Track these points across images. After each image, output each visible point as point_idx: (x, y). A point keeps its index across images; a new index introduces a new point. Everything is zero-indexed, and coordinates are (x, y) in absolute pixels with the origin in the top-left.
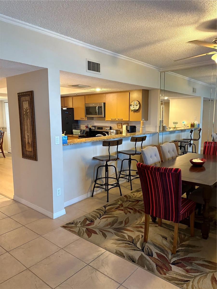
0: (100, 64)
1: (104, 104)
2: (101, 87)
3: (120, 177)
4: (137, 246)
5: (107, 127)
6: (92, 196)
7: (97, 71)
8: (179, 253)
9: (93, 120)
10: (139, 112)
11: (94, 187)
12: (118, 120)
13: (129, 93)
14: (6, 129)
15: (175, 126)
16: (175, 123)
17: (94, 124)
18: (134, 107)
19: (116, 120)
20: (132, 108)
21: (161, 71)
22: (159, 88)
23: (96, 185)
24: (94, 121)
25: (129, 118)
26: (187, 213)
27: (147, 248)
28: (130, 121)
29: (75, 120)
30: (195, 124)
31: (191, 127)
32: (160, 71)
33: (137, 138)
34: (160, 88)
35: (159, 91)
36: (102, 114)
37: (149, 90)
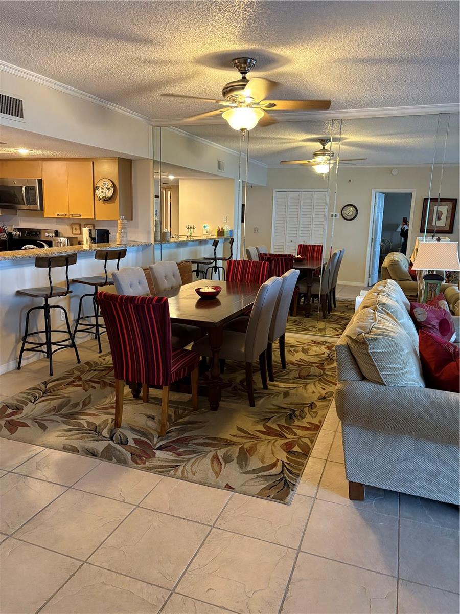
0: (22, 101)
1: (40, 181)
2: (30, 146)
3: (77, 329)
4: (101, 435)
5: (48, 231)
6: (19, 368)
7: (17, 115)
9: (17, 214)
10: (114, 203)
11: (22, 350)
12: (70, 217)
13: (93, 162)
15: (191, 233)
16: (191, 228)
17: (19, 225)
18: (102, 192)
19: (67, 217)
20: (99, 193)
21: (153, 124)
22: (150, 158)
23: (27, 346)
24: (19, 218)
25: (95, 214)
26: (182, 370)
27: (120, 435)
28: (96, 219)
30: (225, 231)
31: (218, 235)
32: (152, 125)
33: (107, 253)
34: (152, 158)
35: (151, 163)
36: (36, 203)
37: (131, 160)
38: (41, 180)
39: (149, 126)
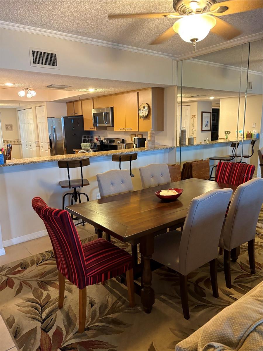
0: (56, 54)
1: (112, 109)
5: (118, 139)
7: (52, 64)
8: (87, 332)
9: (106, 130)
10: (149, 119)
12: (126, 130)
13: (138, 93)
14: (21, 142)
15: (227, 136)
16: (227, 133)
17: (107, 136)
18: (143, 112)
19: (125, 130)
20: (141, 114)
21: (178, 59)
22: (174, 85)
24: (107, 132)
25: (138, 128)
27: (53, 318)
28: (140, 131)
29: (85, 130)
30: (253, 134)
31: (247, 138)
32: (176, 60)
33: (120, 157)
34: (176, 85)
35: (176, 88)
36: (109, 123)
37: (164, 88)
38: (113, 107)
39: (174, 61)
